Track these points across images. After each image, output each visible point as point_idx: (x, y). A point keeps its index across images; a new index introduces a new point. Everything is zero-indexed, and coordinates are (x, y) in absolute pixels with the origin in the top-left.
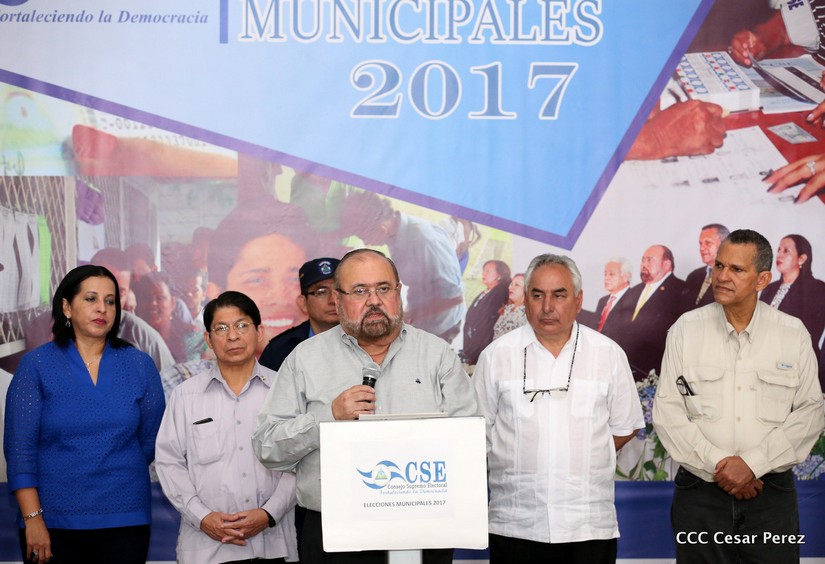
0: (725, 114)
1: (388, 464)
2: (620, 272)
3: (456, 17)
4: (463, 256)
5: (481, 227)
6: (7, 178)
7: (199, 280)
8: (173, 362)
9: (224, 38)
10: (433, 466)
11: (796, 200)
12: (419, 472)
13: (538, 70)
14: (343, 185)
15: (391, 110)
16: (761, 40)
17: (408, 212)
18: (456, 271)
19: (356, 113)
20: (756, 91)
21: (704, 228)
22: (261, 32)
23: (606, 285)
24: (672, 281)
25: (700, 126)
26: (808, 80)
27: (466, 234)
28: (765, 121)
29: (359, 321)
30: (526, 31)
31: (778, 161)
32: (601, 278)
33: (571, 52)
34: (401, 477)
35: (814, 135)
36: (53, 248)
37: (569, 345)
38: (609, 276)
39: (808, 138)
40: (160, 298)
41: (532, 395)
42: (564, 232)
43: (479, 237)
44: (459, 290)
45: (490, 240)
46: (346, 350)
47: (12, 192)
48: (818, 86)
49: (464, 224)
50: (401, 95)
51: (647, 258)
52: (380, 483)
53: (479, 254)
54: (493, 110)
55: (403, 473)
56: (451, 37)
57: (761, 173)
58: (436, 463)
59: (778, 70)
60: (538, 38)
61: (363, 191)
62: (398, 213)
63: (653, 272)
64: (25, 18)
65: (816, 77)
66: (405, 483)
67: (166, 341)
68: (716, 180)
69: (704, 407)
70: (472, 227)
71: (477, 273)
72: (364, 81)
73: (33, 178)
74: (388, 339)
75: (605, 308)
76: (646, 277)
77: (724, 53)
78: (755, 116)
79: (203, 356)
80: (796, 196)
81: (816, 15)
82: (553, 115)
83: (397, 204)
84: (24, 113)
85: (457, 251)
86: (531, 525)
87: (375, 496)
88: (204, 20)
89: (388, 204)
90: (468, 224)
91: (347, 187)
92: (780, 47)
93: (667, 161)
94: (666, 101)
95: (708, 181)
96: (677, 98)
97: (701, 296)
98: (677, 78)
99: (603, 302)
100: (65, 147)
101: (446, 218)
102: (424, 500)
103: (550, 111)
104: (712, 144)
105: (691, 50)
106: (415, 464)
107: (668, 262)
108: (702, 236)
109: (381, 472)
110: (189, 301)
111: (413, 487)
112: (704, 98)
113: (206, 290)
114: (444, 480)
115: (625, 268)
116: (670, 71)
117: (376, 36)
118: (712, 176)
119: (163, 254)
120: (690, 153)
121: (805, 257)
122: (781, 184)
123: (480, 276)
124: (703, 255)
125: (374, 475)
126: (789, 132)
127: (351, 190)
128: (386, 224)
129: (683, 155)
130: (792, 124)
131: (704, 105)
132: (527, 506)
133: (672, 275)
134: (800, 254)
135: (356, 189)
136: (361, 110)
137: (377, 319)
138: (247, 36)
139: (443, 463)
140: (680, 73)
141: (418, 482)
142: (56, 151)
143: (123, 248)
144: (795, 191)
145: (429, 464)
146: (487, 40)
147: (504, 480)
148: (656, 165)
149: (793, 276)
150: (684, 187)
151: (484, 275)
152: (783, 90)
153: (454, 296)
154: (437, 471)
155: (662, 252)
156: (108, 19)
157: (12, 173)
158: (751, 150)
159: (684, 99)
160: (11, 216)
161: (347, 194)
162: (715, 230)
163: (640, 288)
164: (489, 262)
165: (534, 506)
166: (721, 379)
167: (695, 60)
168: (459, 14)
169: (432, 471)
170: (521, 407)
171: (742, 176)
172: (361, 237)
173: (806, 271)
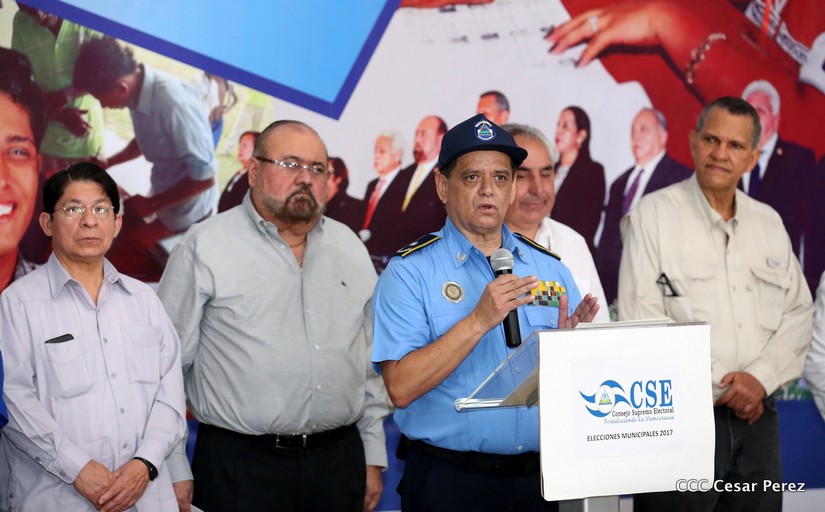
1: (612, 384)
2: (391, 149)
4: (216, 124)
5: (238, 88)
10: (659, 385)
11: (577, 64)
12: (644, 395)
14: (76, 26)
18: (208, 144)
21: (483, 96)
23: (376, 164)
27: (221, 97)
31: (559, 15)
32: (371, 155)
34: (625, 400)
38: (379, 155)
42: (330, 96)
43: (236, 100)
44: (211, 170)
45: (248, 105)
49: (219, 82)
51: (421, 132)
52: (604, 409)
55: (627, 396)
57: (543, 30)
58: (662, 382)
61: (100, 35)
62: (142, 67)
63: (427, 148)
66: (630, 408)
68: (496, 36)
70: (227, 87)
71: (232, 147)
75: (374, 194)
76: (419, 156)
80: (577, 58)
83: (141, 55)
85: (210, 118)
87: (599, 426)
89: (130, 54)
90: (223, 85)
91: (82, 30)
93: (444, 11)
95: (486, 37)
99: (372, 186)
101: (198, 74)
102: (650, 430)
106: (640, 384)
109: (605, 395)
111: (638, 414)
114: (670, 404)
115: (396, 145)
118: (491, 31)
120: (470, 2)
122: (563, 44)
123: (235, 151)
125: (597, 399)
127: (86, 33)
128: (128, 81)
129: (462, 3)
134: (579, 130)
135: (93, 32)
139: (669, 382)
141: (644, 408)
144: (576, 52)
145: (654, 384)
148: (432, 15)
149: (571, 157)
150: (461, 44)
151: (241, 150)
153: (206, 177)
154: (664, 393)
155: (436, 125)
161: (82, 39)
162: (493, 99)
164: (246, 134)
169: (658, 393)
171: (523, 32)
172: (97, 95)
173: (584, 150)
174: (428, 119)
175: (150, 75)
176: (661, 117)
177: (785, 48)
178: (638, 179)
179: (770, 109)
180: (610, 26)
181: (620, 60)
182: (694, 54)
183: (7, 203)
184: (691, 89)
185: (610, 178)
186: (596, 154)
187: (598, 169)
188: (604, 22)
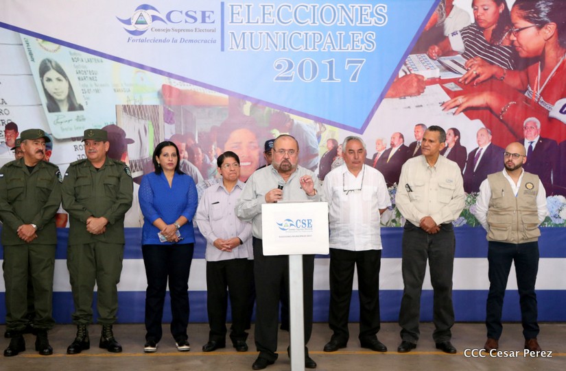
0: (425, 79)
1: (289, 220)
2: (382, 143)
3: (316, 41)
4: (319, 137)
5: (326, 126)
6: (136, 106)
7: (213, 147)
8: (203, 179)
9: (223, 49)
11: (454, 114)
12: (301, 224)
13: (350, 62)
15: (289, 78)
16: (441, 49)
17: (297, 119)
19: (276, 79)
20: (438, 70)
21: (416, 126)
22: (238, 46)
23: (377, 148)
24: (403, 147)
25: (415, 84)
26: (460, 65)
27: (320, 128)
28: (441, 82)
29: (279, 163)
30: (345, 46)
31: (447, 98)
33: (363, 54)
34: (294, 226)
35: (462, 87)
36: (155, 133)
37: (361, 172)
38: (377, 145)
39: (459, 89)
40: (198, 154)
41: (347, 192)
42: (359, 127)
43: (325, 129)
45: (330, 131)
46: (274, 175)
47: (138, 112)
48: (463, 68)
49: (319, 124)
50: (294, 72)
51: (393, 138)
52: (285, 228)
53: (326, 136)
54: (331, 78)
55: (295, 224)
56: (314, 49)
58: (308, 220)
59: (447, 61)
60: (350, 49)
61: (278, 111)
62: (293, 120)
63: (395, 143)
64: (142, 41)
65: (463, 64)
66: (296, 228)
67: (200, 171)
68: (421, 106)
69: (416, 197)
70: (322, 126)
71: (324, 144)
72: (279, 67)
73: (146, 106)
74: (290, 172)
75: (376, 158)
76: (393, 145)
77: (425, 55)
78: (437, 80)
79: (215, 177)
80: (454, 112)
81: (463, 38)
82: (355, 80)
84: (142, 79)
85: (317, 135)
86: (348, 244)
87: (283, 233)
88: (215, 42)
89: (289, 116)
90: (321, 124)
91: (272, 109)
92: (448, 52)
94: (401, 74)
95: (418, 106)
96: (406, 73)
97: (415, 153)
98: (406, 64)
99: (375, 155)
100: (159, 93)
101: (312, 122)
102: (303, 235)
103: (354, 78)
104: (420, 91)
105: (411, 54)
106: (300, 220)
107: (402, 139)
108: (415, 129)
109: (286, 224)
110: (209, 155)
111: (299, 230)
112: (416, 73)
113: (217, 151)
114: (311, 227)
115: (384, 142)
116: (403, 62)
117: (284, 49)
118: (419, 104)
119: (199, 137)
120: (411, 95)
121: (457, 137)
122: (448, 108)
123: (326, 145)
124: (416, 136)
125: (283, 225)
126: (452, 86)
127: (274, 111)
128: (288, 124)
129: (408, 96)
130: (453, 83)
131: (416, 76)
132: (345, 236)
133: (403, 145)
134: (455, 136)
135: (276, 110)
136: (278, 78)
137: (287, 164)
138: (232, 49)
139: (311, 220)
140: (407, 63)
141: (301, 228)
142: (155, 95)
143: (183, 134)
144: (454, 110)
145: (305, 220)
146: (329, 50)
147: (336, 226)
148: (397, 100)
149: (452, 145)
150: (408, 109)
152: (449, 69)
153: (316, 153)
154: (309, 224)
155: (399, 135)
156: (176, 41)
157: (138, 104)
158: (436, 94)
159: (408, 73)
160: (137, 121)
161: (272, 112)
162: (420, 126)
163: (390, 150)
164: (329, 139)
165: (348, 236)
166: (423, 185)
167: (413, 58)
168: (318, 39)
169: (307, 223)
170: (343, 197)
171: (432, 104)
172: (278, 129)
173: (458, 143)
174: (396, 133)
175: (295, 122)
176: (489, 131)
177: (542, 105)
178: (480, 152)
179: (536, 127)
180: (467, 101)
181: (471, 112)
182: (503, 109)
183: (249, 162)
184: (501, 120)
185: (468, 152)
186: (462, 143)
187: (464, 149)
188: (465, 100)
